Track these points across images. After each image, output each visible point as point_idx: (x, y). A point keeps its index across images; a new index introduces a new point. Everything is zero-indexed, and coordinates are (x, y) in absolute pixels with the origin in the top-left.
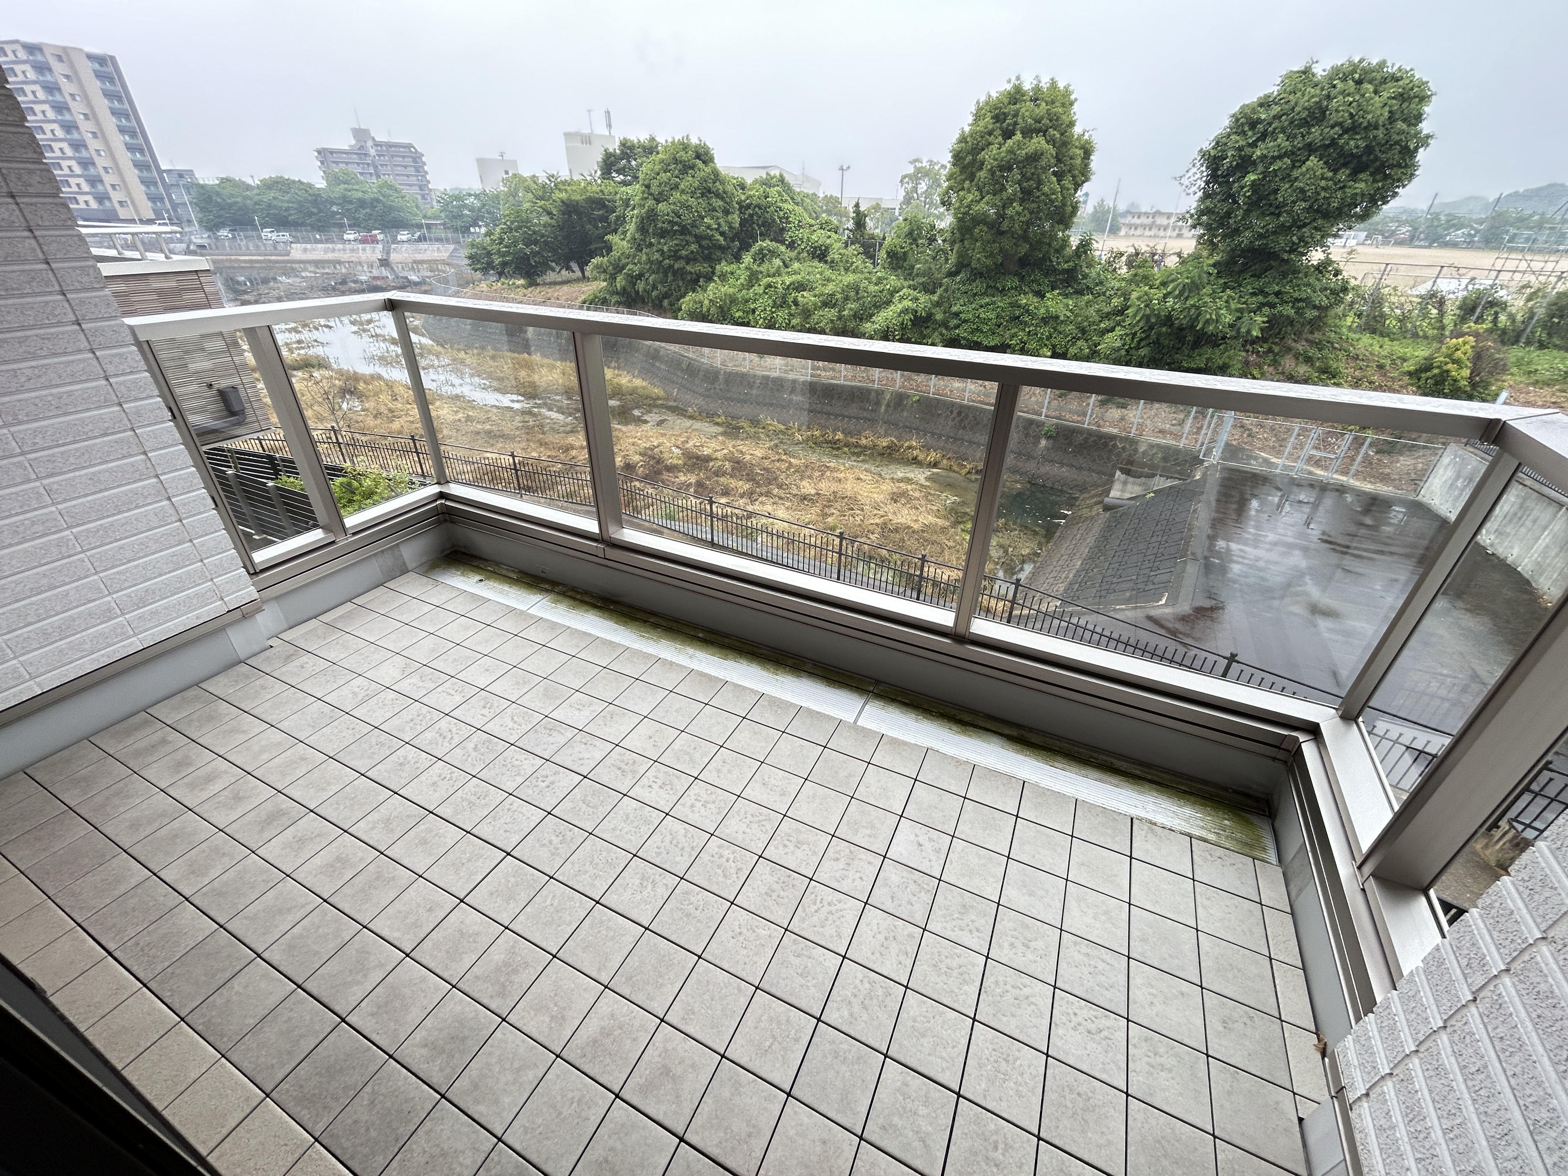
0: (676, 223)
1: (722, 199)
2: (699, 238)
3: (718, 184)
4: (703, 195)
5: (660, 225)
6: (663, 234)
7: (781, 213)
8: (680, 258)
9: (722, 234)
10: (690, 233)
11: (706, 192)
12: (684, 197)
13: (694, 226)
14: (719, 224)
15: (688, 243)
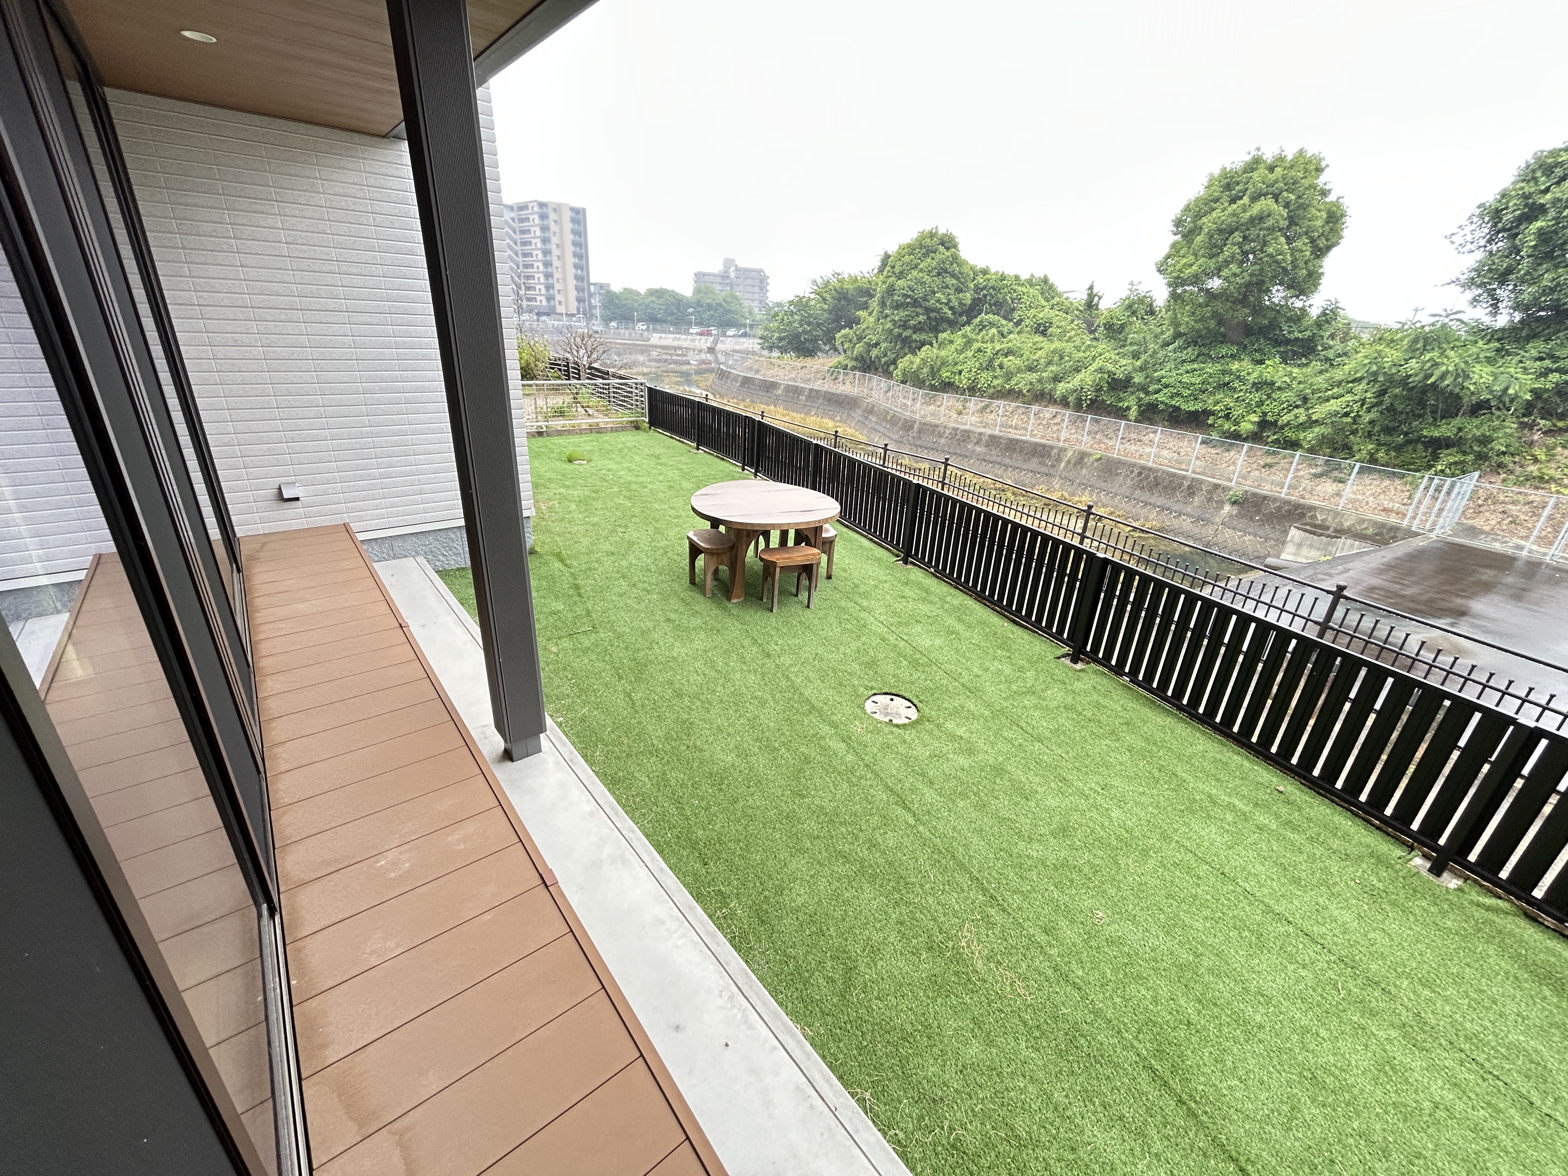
0: (909, 296)
1: (957, 279)
2: (928, 310)
3: (955, 265)
4: (939, 274)
5: (896, 298)
6: (898, 306)
7: (1015, 295)
8: (910, 327)
9: (951, 308)
10: (921, 306)
11: (942, 272)
12: (920, 274)
13: (925, 299)
14: (949, 300)
15: (917, 315)
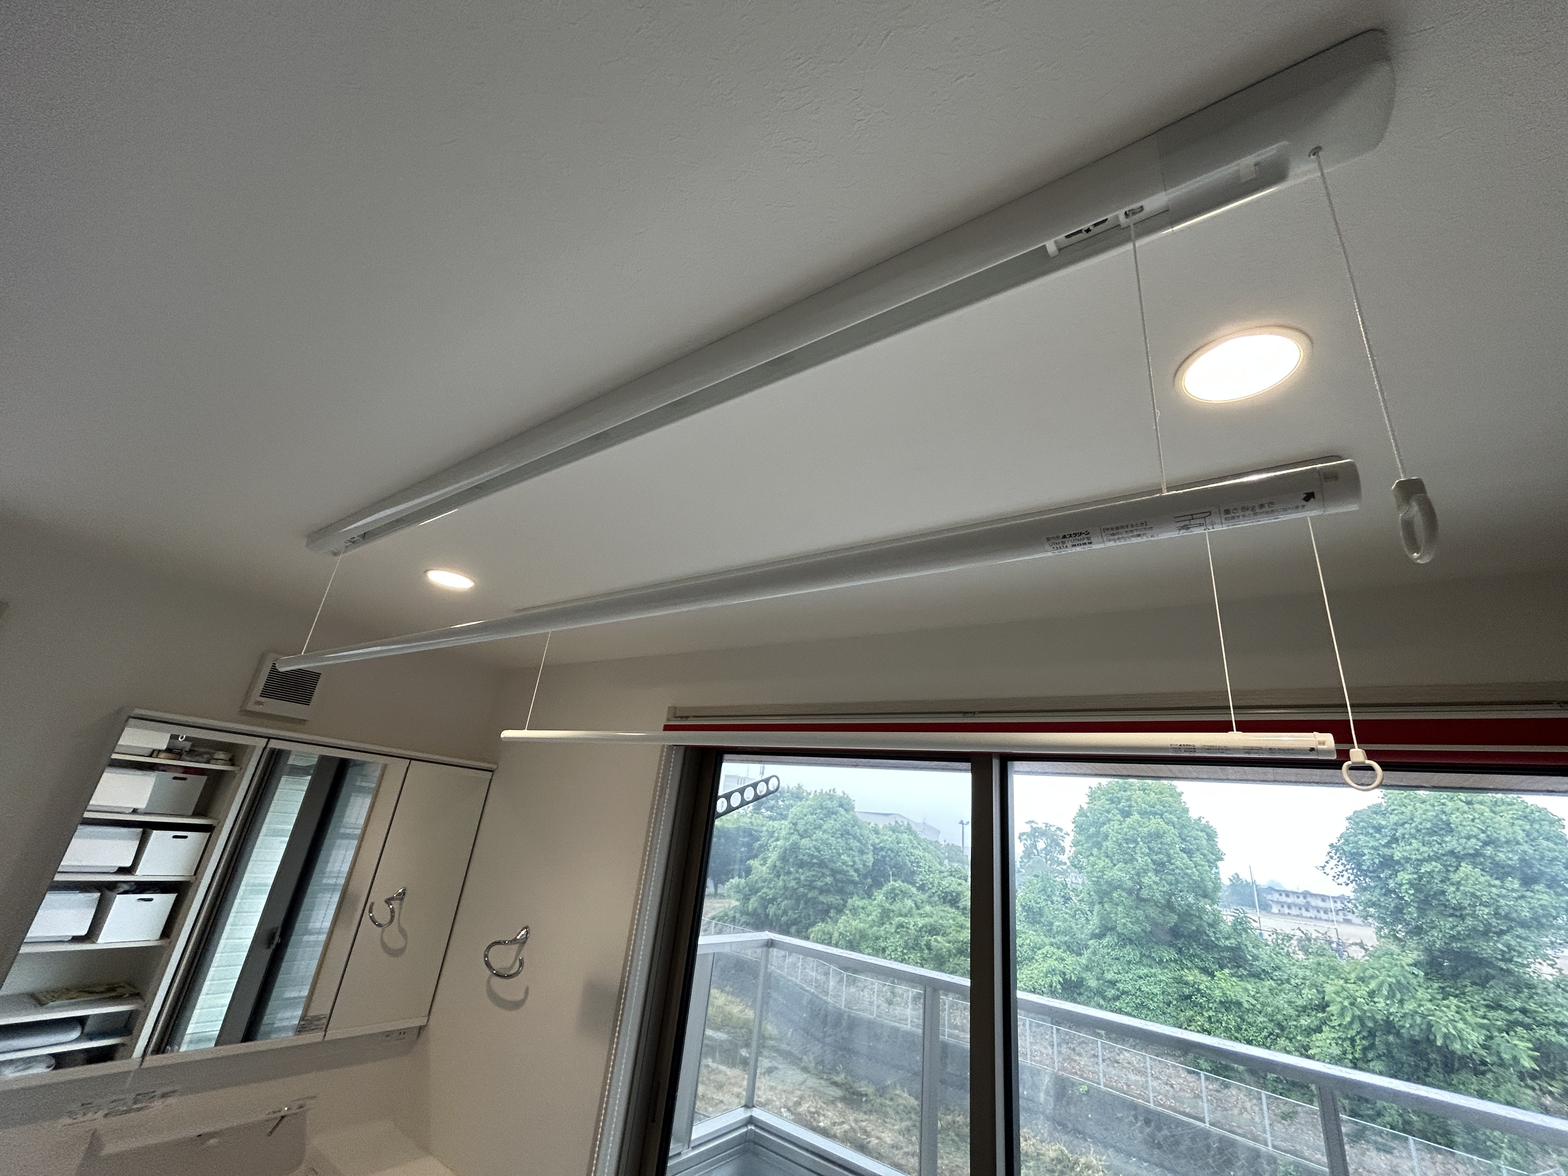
0: (816, 857)
1: (859, 841)
2: (834, 872)
3: (856, 827)
4: (842, 835)
5: (801, 857)
6: (801, 865)
7: (913, 858)
8: (814, 888)
9: (856, 870)
10: (827, 867)
11: (845, 834)
12: (826, 836)
13: (831, 861)
14: (854, 862)
15: (824, 875)
